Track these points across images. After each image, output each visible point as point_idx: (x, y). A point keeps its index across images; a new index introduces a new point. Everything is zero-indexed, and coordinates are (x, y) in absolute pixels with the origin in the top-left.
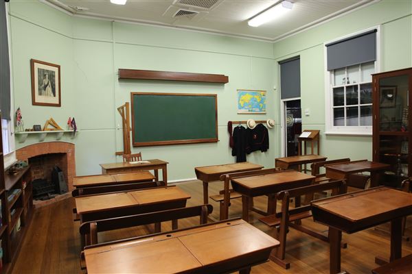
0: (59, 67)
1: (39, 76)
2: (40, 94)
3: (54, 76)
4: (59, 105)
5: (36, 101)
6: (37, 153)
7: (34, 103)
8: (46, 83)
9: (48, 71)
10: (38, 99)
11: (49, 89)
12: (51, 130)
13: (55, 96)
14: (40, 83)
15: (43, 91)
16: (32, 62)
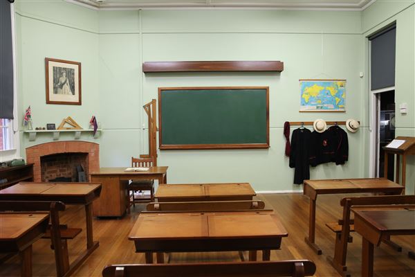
0: (79, 64)
1: (54, 74)
2: (56, 92)
3: (73, 74)
4: (79, 103)
5: (50, 100)
6: (52, 151)
7: (48, 102)
8: (63, 82)
9: (65, 69)
10: (53, 97)
11: (67, 87)
12: (68, 129)
13: (74, 94)
14: (56, 81)
15: (59, 89)
16: (47, 60)
